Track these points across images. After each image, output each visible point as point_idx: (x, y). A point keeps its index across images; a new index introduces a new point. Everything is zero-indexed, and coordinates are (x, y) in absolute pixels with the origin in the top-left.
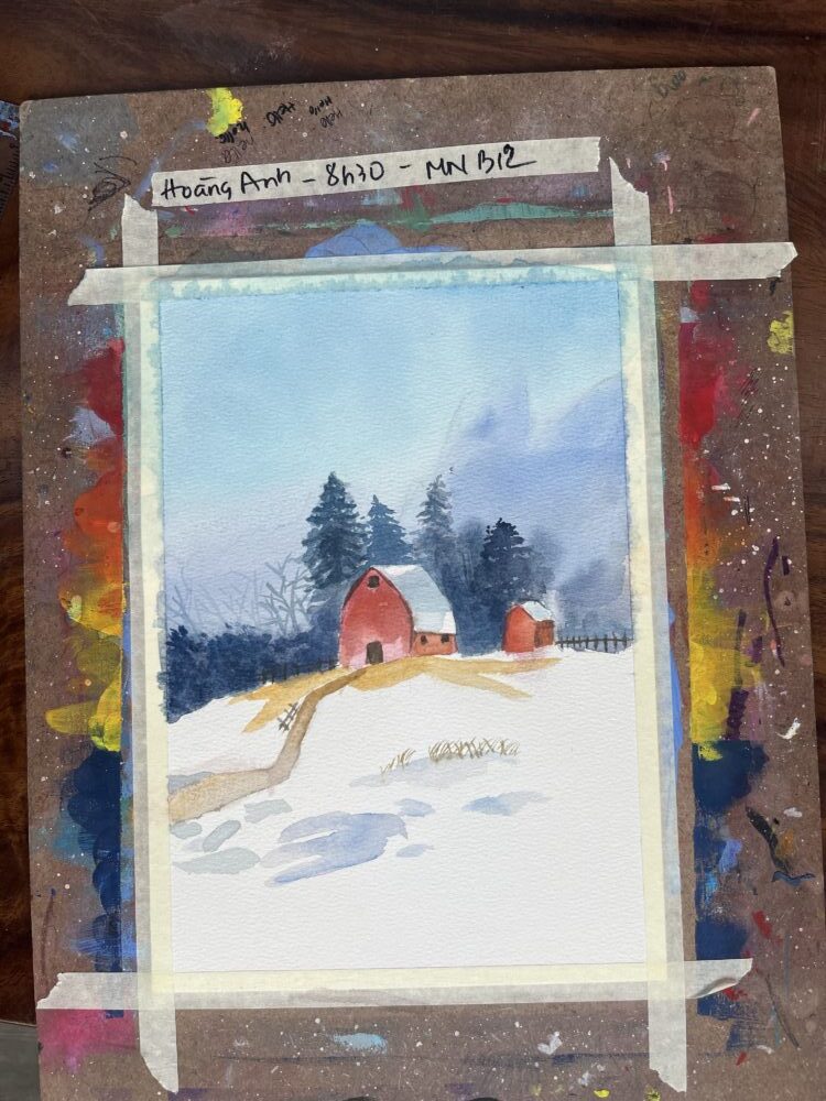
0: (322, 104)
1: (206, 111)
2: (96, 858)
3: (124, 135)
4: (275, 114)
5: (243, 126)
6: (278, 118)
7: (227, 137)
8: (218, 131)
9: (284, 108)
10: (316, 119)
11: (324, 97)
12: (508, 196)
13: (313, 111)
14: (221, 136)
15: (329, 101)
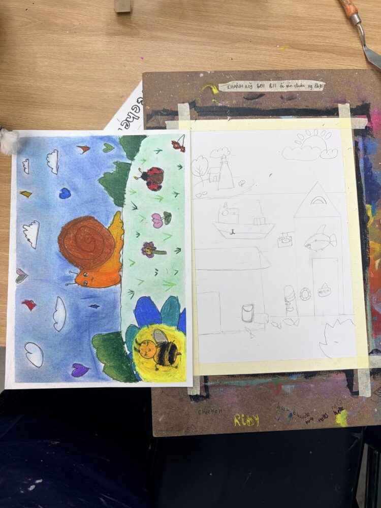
0: (309, 421)
1: (348, 418)
2: (371, 172)
3: (376, 410)
4: (325, 417)
5: (336, 413)
6: (324, 416)
7: (341, 409)
8: (344, 411)
9: (322, 419)
10: (311, 416)
11: (309, 423)
12: (246, 389)
13: (312, 419)
14: (343, 409)
15: (307, 422)
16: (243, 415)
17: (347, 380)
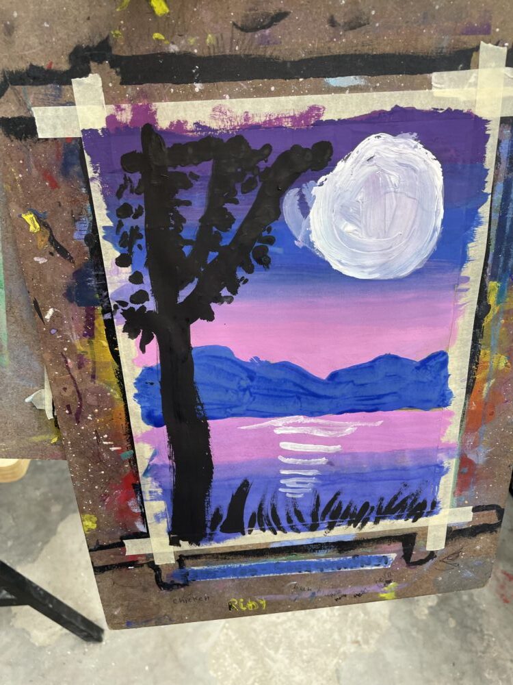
1: (398, 590)
3: (440, 579)
4: (364, 593)
7: (389, 582)
8: (393, 583)
9: (359, 595)
10: (343, 593)
13: (345, 595)
15: (337, 600)
16: (242, 600)
17: (404, 550)
